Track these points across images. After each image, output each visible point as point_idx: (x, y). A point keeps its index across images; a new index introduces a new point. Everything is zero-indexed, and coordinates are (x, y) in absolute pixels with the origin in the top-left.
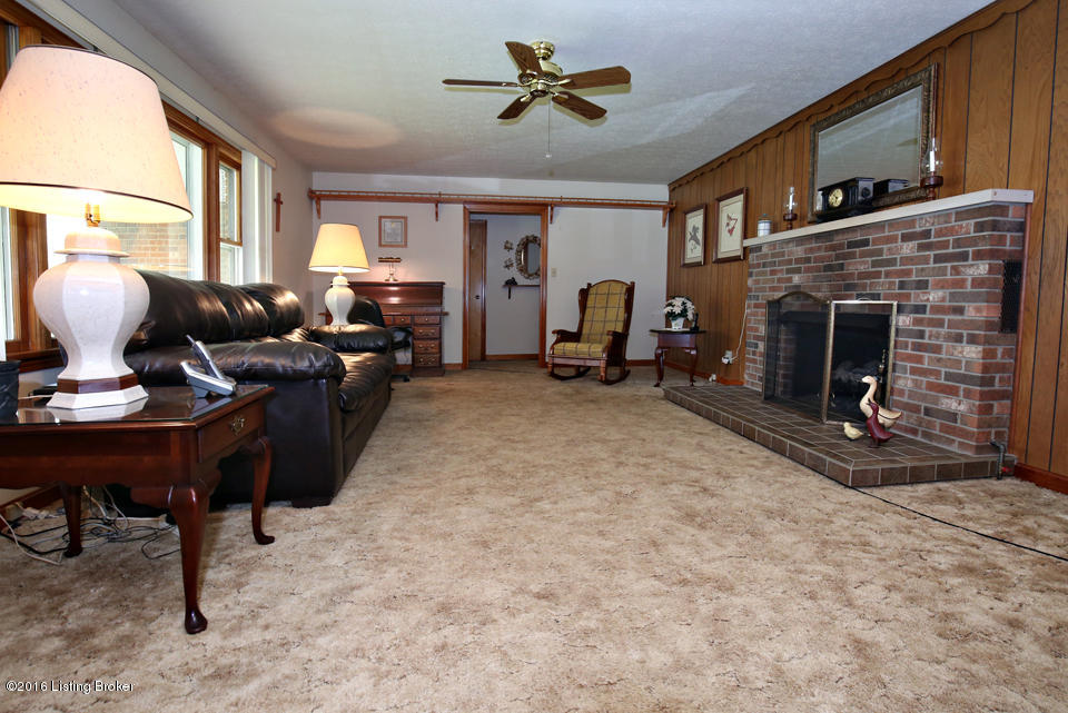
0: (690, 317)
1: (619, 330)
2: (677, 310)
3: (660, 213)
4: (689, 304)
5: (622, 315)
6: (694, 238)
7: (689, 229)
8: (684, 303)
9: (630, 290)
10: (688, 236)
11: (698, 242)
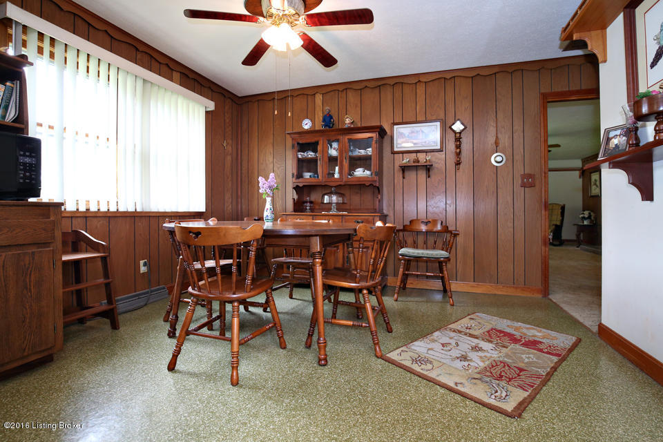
0: (592, 218)
1: (558, 223)
2: (586, 216)
3: (578, 172)
4: (592, 214)
5: (560, 218)
6: (595, 184)
7: (593, 180)
8: (589, 213)
9: (563, 208)
10: (592, 183)
11: (597, 186)
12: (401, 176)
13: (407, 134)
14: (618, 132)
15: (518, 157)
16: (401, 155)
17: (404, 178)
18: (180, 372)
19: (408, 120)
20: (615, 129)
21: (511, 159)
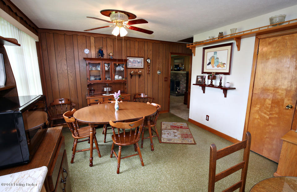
12: (130, 77)
13: (132, 61)
14: (200, 77)
15: (164, 72)
16: (130, 69)
17: (131, 78)
18: (122, 172)
19: (132, 56)
20: (199, 76)
21: (162, 73)
